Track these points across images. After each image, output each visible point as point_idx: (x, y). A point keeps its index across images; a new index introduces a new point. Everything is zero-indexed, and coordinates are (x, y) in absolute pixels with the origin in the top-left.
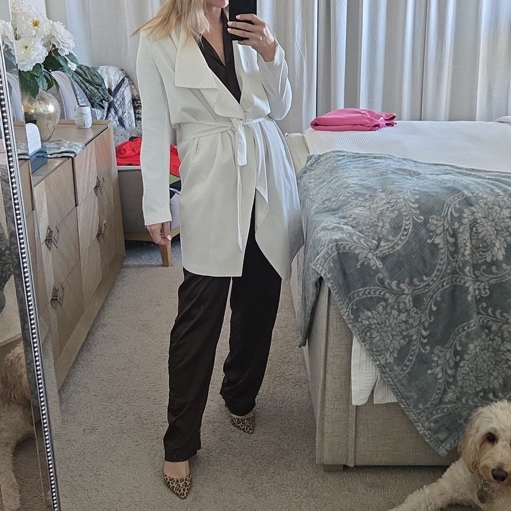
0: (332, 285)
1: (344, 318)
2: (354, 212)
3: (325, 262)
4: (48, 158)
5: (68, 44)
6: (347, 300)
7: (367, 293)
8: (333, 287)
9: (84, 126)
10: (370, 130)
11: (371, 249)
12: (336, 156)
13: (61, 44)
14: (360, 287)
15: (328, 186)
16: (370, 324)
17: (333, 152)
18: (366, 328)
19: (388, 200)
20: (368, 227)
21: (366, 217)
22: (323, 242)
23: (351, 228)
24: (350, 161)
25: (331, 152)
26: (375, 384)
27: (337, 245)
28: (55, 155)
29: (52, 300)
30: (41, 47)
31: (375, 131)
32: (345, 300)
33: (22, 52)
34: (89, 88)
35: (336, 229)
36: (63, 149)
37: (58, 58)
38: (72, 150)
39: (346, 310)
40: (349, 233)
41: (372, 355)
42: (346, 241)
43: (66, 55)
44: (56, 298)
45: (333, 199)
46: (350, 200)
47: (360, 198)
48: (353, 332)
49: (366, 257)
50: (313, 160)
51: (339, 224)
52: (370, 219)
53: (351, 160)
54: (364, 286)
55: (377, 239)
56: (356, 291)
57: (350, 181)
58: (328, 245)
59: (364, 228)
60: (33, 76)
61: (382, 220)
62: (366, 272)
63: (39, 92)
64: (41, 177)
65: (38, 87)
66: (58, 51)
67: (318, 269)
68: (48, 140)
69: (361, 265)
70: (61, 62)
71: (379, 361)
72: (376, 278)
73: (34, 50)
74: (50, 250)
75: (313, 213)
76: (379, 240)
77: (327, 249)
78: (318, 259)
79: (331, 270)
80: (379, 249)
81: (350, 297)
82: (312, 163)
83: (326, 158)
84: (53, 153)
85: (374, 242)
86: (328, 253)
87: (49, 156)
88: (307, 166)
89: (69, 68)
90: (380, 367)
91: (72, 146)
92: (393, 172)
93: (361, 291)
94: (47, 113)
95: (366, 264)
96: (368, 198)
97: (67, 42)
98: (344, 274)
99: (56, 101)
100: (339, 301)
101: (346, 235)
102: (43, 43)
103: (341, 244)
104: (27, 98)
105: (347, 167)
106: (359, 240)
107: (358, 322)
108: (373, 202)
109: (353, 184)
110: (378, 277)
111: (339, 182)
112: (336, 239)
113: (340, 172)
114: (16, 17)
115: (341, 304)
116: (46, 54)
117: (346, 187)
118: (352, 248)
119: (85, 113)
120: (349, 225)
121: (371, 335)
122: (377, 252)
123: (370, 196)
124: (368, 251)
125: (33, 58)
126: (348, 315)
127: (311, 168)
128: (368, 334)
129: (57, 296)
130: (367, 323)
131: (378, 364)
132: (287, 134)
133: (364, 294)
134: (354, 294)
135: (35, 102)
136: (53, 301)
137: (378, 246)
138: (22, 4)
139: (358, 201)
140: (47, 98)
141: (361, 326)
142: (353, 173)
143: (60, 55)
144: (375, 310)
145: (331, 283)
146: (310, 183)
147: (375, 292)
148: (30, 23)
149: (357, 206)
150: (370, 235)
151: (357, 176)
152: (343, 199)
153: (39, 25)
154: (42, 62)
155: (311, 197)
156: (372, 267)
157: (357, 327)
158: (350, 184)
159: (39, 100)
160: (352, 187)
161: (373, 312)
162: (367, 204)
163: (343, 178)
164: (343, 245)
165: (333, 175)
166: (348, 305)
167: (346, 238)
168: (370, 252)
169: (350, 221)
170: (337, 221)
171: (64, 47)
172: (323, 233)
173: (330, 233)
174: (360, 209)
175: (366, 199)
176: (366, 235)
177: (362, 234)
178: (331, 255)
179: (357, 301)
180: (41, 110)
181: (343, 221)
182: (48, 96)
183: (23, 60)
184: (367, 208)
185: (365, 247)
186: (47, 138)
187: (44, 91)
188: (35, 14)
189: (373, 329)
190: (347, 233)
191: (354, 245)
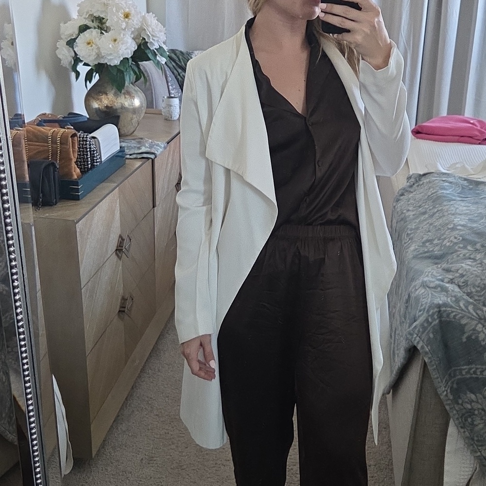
0: (430, 361)
1: (442, 397)
2: (462, 267)
3: (423, 332)
4: (127, 158)
5: (159, 38)
6: (447, 377)
7: (472, 371)
8: (431, 362)
9: (171, 118)
11: (480, 319)
13: (151, 37)
14: (464, 365)
15: (430, 221)
16: (472, 409)
18: (466, 413)
20: (479, 289)
21: (477, 276)
22: (422, 305)
23: (457, 289)
25: (436, 173)
26: (472, 476)
27: (440, 311)
28: (135, 156)
29: (119, 311)
30: (130, 40)
31: (485, 145)
32: (444, 377)
33: (111, 46)
34: (181, 75)
35: (439, 289)
36: (143, 149)
37: (147, 51)
38: (152, 151)
39: (444, 389)
40: (455, 296)
41: (472, 445)
42: (451, 307)
43: (155, 49)
44: (123, 309)
45: (436, 242)
46: (456, 248)
47: (469, 248)
48: (451, 414)
49: (474, 330)
50: (413, 180)
51: (442, 281)
52: (481, 279)
54: (469, 363)
56: (459, 368)
57: (457, 220)
58: (428, 311)
59: (474, 290)
60: (119, 71)
62: (473, 347)
63: (126, 85)
64: (116, 184)
65: (124, 80)
66: (148, 44)
67: (414, 340)
68: (131, 134)
69: (467, 338)
70: (150, 55)
71: (480, 452)
73: (122, 44)
74: (120, 259)
75: (411, 256)
77: (427, 315)
78: (415, 327)
79: (429, 342)
81: (450, 374)
82: (412, 183)
83: (429, 181)
84: (132, 153)
86: (428, 320)
87: (128, 156)
88: (406, 186)
89: (158, 61)
90: (481, 460)
91: (154, 145)
93: (464, 369)
94: (132, 107)
95: (473, 337)
96: (479, 248)
97: (158, 35)
98: (446, 346)
99: (142, 95)
100: (437, 378)
101: (451, 299)
102: (132, 36)
103: (445, 311)
104: (113, 91)
106: (467, 307)
109: (461, 225)
111: (445, 218)
112: (439, 304)
113: (445, 203)
114: (107, 8)
115: (439, 382)
116: (134, 48)
117: (453, 229)
118: (458, 317)
119: (173, 105)
120: (454, 283)
121: (473, 421)
124: (476, 322)
125: (121, 52)
126: (446, 395)
128: (470, 420)
129: (125, 307)
130: (469, 406)
131: (479, 456)
133: (468, 372)
134: (455, 370)
135: (120, 96)
136: (120, 313)
139: (467, 251)
140: (133, 92)
141: (461, 409)
142: (461, 208)
143: (150, 49)
144: (481, 393)
145: (429, 358)
146: (408, 210)
147: (482, 372)
148: (121, 15)
150: (480, 300)
151: (465, 214)
152: (448, 244)
153: (130, 17)
154: (130, 56)
155: (409, 232)
156: (480, 342)
157: (455, 409)
158: (457, 226)
159: (124, 94)
160: (460, 229)
161: (477, 395)
162: (478, 256)
163: (448, 214)
164: (447, 312)
165: (437, 206)
166: (447, 383)
167: (451, 303)
168: (479, 322)
169: (456, 277)
170: (440, 276)
171: (154, 40)
172: (423, 291)
173: (432, 294)
174: (469, 262)
175: (477, 250)
176: (475, 300)
177: (470, 298)
178: (431, 323)
179: (458, 379)
180: (126, 104)
181: (447, 276)
182: (134, 90)
183: (111, 54)
184: (478, 262)
185: (474, 316)
186: (130, 133)
187: (131, 84)
188: (126, 5)
189: (476, 415)
190: (452, 296)
191: (460, 313)
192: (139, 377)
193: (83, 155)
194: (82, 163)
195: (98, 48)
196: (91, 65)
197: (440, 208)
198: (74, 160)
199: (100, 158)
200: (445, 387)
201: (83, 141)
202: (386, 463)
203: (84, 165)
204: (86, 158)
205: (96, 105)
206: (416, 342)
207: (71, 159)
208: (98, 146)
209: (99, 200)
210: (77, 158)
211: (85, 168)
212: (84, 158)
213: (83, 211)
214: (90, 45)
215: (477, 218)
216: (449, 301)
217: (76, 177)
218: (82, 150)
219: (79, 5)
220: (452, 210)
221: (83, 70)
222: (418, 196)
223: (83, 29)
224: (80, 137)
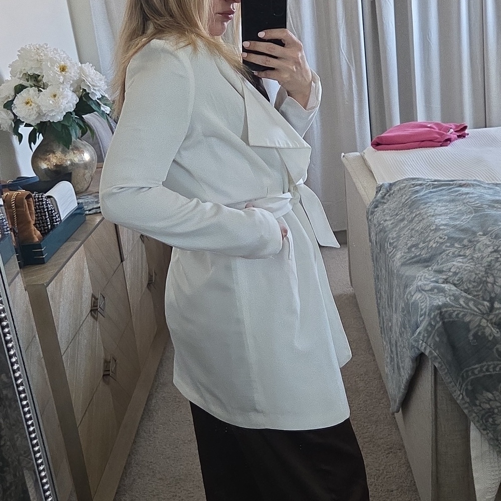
0: (440, 365)
1: (458, 402)
2: (454, 265)
3: (429, 337)
4: (86, 215)
5: (99, 88)
6: (460, 379)
7: (484, 369)
8: (441, 367)
10: (441, 146)
11: (484, 314)
12: (412, 186)
13: (92, 87)
14: (475, 364)
15: (410, 226)
16: (492, 408)
17: (407, 180)
18: (486, 413)
19: (496, 248)
20: (475, 284)
21: (470, 271)
22: (422, 310)
23: (454, 288)
24: (431, 192)
25: (404, 180)
27: (441, 313)
28: (94, 211)
29: (104, 375)
30: (70, 93)
31: (447, 146)
32: (457, 381)
33: (51, 102)
35: (436, 291)
37: (90, 103)
39: (459, 393)
40: (453, 295)
41: (497, 445)
42: (452, 306)
43: (98, 99)
44: (107, 373)
45: (421, 245)
46: (444, 247)
47: (456, 245)
48: (471, 418)
49: (479, 325)
50: (383, 190)
51: (437, 282)
52: (476, 274)
53: (431, 190)
54: (479, 362)
55: (488, 299)
56: (470, 368)
57: (438, 221)
58: (429, 315)
59: (470, 286)
60: (64, 127)
61: (492, 274)
62: (483, 345)
63: (73, 141)
64: (80, 242)
65: (71, 136)
66: (90, 95)
67: (421, 347)
68: (86, 190)
69: (473, 335)
70: (94, 106)
72: (495, 350)
73: (63, 98)
74: (96, 320)
75: (399, 264)
76: (492, 301)
77: (429, 319)
78: (419, 333)
79: (437, 346)
80: (494, 313)
81: (463, 376)
82: (384, 194)
83: (400, 188)
84: (91, 208)
85: (486, 303)
86: (431, 325)
87: (87, 212)
88: (377, 198)
89: (103, 111)
92: (489, 206)
93: (476, 368)
94: (82, 162)
95: (479, 334)
96: (466, 244)
97: (98, 85)
98: (453, 347)
99: (91, 148)
100: (451, 382)
101: (450, 299)
102: (72, 89)
103: (446, 312)
104: (60, 149)
105: (429, 200)
106: (467, 304)
107: (476, 405)
108: (474, 250)
109: (443, 225)
110: (497, 350)
111: (425, 221)
112: (439, 305)
113: (422, 207)
114: (41, 64)
115: (453, 387)
116: (76, 101)
117: (436, 230)
118: (460, 315)
120: (449, 282)
121: (494, 421)
122: (491, 317)
123: (470, 241)
124: (480, 318)
125: (63, 107)
126: (463, 398)
127: (383, 201)
128: (490, 420)
129: (109, 371)
130: (488, 406)
132: (343, 154)
133: (481, 371)
134: (467, 371)
135: (69, 152)
136: (104, 377)
137: (492, 308)
138: (47, 48)
139: (455, 249)
140: (82, 146)
141: (480, 411)
142: (439, 209)
143: (92, 99)
144: (497, 390)
145: (439, 363)
146: (386, 220)
147: (494, 368)
148: (56, 69)
149: (456, 256)
150: (479, 295)
151: (445, 214)
152: (434, 246)
153: (67, 70)
154: (73, 110)
155: (392, 241)
156: (488, 338)
157: (475, 412)
158: (440, 226)
159: (72, 149)
160: (444, 229)
161: (494, 392)
162: (467, 252)
163: (428, 217)
164: (449, 312)
165: (414, 211)
166: (461, 386)
167: (451, 303)
168: (483, 317)
169: (450, 276)
170: (433, 278)
171: (95, 90)
172: (420, 295)
173: (429, 297)
174: (460, 259)
175: (465, 246)
176: (474, 296)
177: (469, 294)
178: (435, 326)
179: (472, 380)
180: (76, 160)
181: (440, 277)
182: (82, 144)
183: (53, 110)
184: (469, 258)
185: (476, 312)
186: (84, 189)
187: (78, 140)
188: (61, 58)
189: (497, 414)
190: (450, 296)
191: (462, 311)
192: (135, 442)
193: (41, 216)
194: (41, 225)
195: (39, 106)
196: (33, 125)
197: (418, 212)
198: (33, 222)
199: (59, 217)
200: (460, 391)
201: (39, 201)
202: (408, 485)
203: (44, 226)
204: (44, 219)
205: (44, 166)
206: (423, 348)
207: (29, 222)
208: (55, 205)
209: (65, 260)
210: (35, 221)
211: (45, 230)
212: (42, 219)
213: (50, 273)
214: (29, 105)
215: (457, 216)
216: (449, 301)
217: (37, 240)
218: (39, 211)
219: (10, 66)
220: (431, 212)
221: (25, 131)
222: (393, 206)
223: (19, 89)
224: (35, 198)
